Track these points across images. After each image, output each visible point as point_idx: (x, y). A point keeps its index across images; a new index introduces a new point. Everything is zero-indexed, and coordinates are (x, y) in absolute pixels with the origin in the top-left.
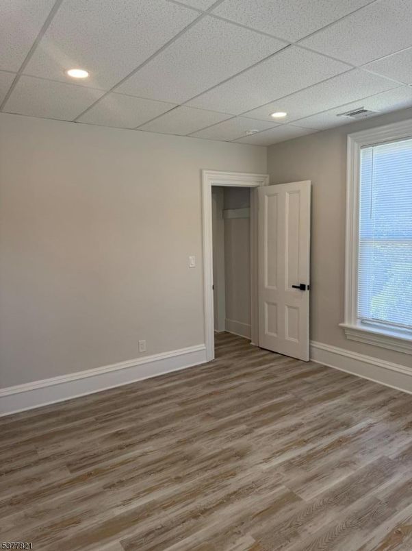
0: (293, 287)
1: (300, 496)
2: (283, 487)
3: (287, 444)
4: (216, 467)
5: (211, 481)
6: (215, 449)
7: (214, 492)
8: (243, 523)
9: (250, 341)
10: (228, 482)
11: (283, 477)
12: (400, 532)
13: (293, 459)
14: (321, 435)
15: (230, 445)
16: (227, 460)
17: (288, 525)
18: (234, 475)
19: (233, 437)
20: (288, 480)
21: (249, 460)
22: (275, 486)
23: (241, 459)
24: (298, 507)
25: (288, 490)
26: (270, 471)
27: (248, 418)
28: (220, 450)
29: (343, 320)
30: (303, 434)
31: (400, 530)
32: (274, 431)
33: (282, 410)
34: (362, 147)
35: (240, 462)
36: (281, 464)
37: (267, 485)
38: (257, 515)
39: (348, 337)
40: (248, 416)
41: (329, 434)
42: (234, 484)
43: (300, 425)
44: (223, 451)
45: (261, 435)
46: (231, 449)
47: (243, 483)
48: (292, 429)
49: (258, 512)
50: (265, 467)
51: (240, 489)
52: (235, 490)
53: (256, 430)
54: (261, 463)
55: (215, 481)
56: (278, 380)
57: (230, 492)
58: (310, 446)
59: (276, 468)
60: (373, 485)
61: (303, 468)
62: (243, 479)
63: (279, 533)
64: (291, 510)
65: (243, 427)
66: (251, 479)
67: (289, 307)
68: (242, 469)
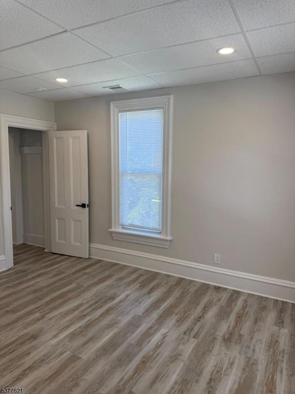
0: (77, 205)
1: (80, 356)
2: (68, 352)
3: (71, 320)
4: (13, 351)
5: (8, 364)
6: (12, 337)
7: (10, 372)
8: (36, 389)
9: (44, 249)
10: (23, 361)
11: (68, 345)
12: (144, 362)
13: (76, 330)
14: (96, 309)
15: (25, 331)
16: (22, 344)
17: (71, 379)
18: (29, 354)
19: (29, 324)
20: (72, 347)
21: (42, 339)
22: (62, 354)
23: (34, 340)
24: (79, 364)
25: (71, 354)
26: (58, 344)
27: (41, 308)
28: (17, 337)
29: (111, 227)
30: (83, 311)
31: (144, 360)
32: (62, 313)
33: (68, 297)
34: (120, 111)
35: (34, 342)
36: (65, 337)
37: (55, 354)
38: (47, 380)
39: (114, 238)
40: (41, 306)
41: (101, 307)
42: (28, 361)
43: (81, 305)
44: (20, 338)
45: (51, 318)
46: (27, 334)
47: (36, 358)
48: (75, 309)
49: (47, 377)
50: (54, 342)
51: (33, 363)
52: (29, 366)
53: (47, 316)
54: (50, 340)
55: (12, 363)
56: (66, 275)
57: (25, 369)
58: (88, 318)
59: (62, 341)
60: (128, 335)
61: (82, 335)
62: (36, 355)
63: (64, 388)
64: (73, 368)
65: (38, 315)
66: (43, 353)
67: (73, 220)
68: (35, 348)
